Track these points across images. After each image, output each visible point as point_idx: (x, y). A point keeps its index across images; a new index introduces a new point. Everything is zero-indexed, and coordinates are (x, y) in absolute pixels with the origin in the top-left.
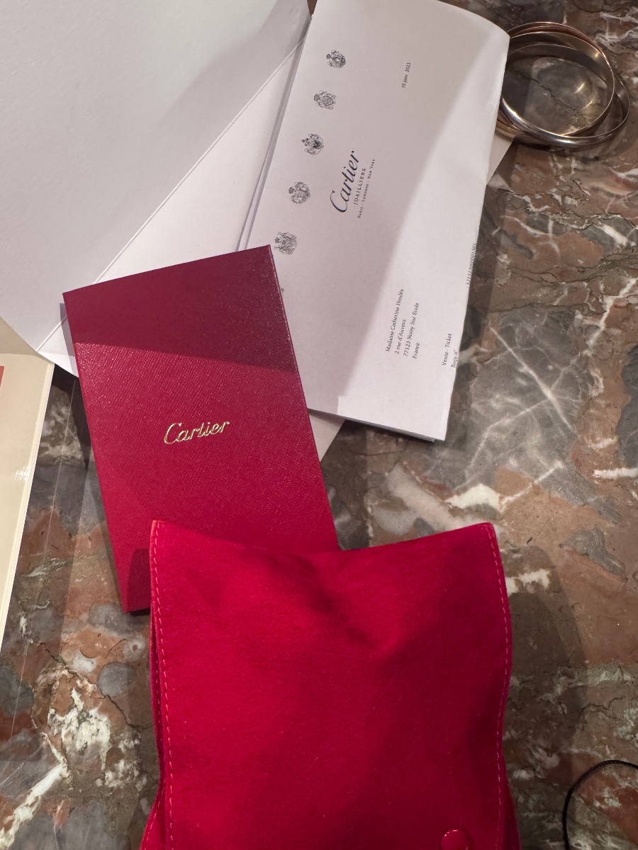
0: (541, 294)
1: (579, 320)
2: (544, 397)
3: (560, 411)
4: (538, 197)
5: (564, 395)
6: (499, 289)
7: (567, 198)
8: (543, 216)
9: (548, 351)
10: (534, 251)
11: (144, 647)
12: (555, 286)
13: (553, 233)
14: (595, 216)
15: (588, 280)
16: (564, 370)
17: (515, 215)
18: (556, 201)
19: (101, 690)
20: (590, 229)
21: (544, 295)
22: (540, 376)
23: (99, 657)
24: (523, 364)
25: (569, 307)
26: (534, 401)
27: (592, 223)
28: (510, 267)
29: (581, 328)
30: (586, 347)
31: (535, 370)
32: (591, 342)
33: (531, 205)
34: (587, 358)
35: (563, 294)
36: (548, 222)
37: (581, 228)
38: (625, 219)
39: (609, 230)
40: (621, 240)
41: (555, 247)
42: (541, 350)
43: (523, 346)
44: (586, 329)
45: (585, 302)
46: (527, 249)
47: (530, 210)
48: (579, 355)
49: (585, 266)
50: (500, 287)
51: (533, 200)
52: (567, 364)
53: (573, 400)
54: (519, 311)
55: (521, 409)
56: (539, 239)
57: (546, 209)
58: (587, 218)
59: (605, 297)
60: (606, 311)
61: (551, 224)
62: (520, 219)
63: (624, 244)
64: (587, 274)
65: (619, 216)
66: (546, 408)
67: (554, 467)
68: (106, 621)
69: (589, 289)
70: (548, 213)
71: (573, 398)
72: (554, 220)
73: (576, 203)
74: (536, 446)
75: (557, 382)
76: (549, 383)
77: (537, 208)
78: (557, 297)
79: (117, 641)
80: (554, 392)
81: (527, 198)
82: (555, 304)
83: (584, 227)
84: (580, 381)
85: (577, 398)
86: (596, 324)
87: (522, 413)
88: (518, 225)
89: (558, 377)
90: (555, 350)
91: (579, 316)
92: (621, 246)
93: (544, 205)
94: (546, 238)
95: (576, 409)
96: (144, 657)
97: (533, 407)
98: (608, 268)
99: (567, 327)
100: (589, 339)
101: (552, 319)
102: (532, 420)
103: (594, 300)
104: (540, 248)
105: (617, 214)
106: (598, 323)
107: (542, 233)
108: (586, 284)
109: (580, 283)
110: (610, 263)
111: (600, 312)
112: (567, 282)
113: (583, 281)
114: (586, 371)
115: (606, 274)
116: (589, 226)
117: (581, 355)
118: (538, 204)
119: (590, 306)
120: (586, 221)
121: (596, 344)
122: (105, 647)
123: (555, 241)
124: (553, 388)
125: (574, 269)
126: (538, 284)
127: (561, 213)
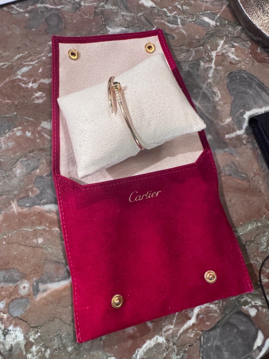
0: (182, 56)
1: (203, 65)
3: (204, 111)
4: (170, 8)
5: (204, 103)
7: (184, 6)
8: (175, 17)
9: (192, 84)
10: (174, 36)
11: (29, 285)
12: (188, 51)
13: (181, 25)
14: (198, 13)
15: (202, 45)
16: (201, 91)
17: (162, 19)
18: (179, 9)
19: (12, 316)
20: (198, 20)
21: (184, 57)
23: (6, 299)
25: (197, 60)
27: (198, 17)
29: (204, 69)
30: (209, 78)
32: (210, 75)
33: (168, 13)
34: (210, 83)
35: (192, 54)
36: (178, 20)
37: (193, 20)
38: (212, 13)
39: (206, 19)
40: (212, 23)
41: (184, 31)
42: (189, 84)
44: (207, 69)
45: (203, 56)
46: (171, 35)
47: (168, 15)
48: (206, 82)
49: (199, 39)
51: (168, 10)
52: (202, 88)
53: (209, 105)
56: (176, 29)
57: (175, 13)
58: (195, 15)
59: (212, 52)
60: (213, 59)
61: (179, 20)
62: (164, 20)
63: (214, 25)
64: (201, 42)
65: (209, 11)
68: (4, 279)
69: (203, 50)
70: (177, 15)
71: (208, 103)
72: (180, 18)
73: (188, 8)
75: (199, 98)
76: (196, 99)
77: (171, 14)
78: (190, 56)
79: (13, 287)
80: (199, 103)
81: (165, 9)
82: (190, 60)
83: (194, 20)
84: (209, 95)
85: (210, 103)
86: (210, 66)
88: (164, 24)
89: (199, 95)
92: (213, 26)
93: (174, 11)
94: (178, 28)
95: (211, 109)
96: (31, 290)
98: (209, 38)
99: (198, 70)
100: (209, 74)
103: (207, 54)
104: (177, 34)
105: (208, 10)
106: (211, 65)
107: (176, 26)
108: (202, 47)
109: (199, 47)
110: (210, 35)
111: (211, 60)
112: (193, 48)
113: (200, 46)
114: (211, 90)
115: (209, 41)
116: (197, 19)
117: (207, 82)
118: (171, 11)
119: (206, 58)
120: (195, 16)
121: (213, 75)
122: (8, 293)
123: (183, 29)
124: (199, 101)
125: (195, 41)
126: (180, 51)
127: (182, 14)
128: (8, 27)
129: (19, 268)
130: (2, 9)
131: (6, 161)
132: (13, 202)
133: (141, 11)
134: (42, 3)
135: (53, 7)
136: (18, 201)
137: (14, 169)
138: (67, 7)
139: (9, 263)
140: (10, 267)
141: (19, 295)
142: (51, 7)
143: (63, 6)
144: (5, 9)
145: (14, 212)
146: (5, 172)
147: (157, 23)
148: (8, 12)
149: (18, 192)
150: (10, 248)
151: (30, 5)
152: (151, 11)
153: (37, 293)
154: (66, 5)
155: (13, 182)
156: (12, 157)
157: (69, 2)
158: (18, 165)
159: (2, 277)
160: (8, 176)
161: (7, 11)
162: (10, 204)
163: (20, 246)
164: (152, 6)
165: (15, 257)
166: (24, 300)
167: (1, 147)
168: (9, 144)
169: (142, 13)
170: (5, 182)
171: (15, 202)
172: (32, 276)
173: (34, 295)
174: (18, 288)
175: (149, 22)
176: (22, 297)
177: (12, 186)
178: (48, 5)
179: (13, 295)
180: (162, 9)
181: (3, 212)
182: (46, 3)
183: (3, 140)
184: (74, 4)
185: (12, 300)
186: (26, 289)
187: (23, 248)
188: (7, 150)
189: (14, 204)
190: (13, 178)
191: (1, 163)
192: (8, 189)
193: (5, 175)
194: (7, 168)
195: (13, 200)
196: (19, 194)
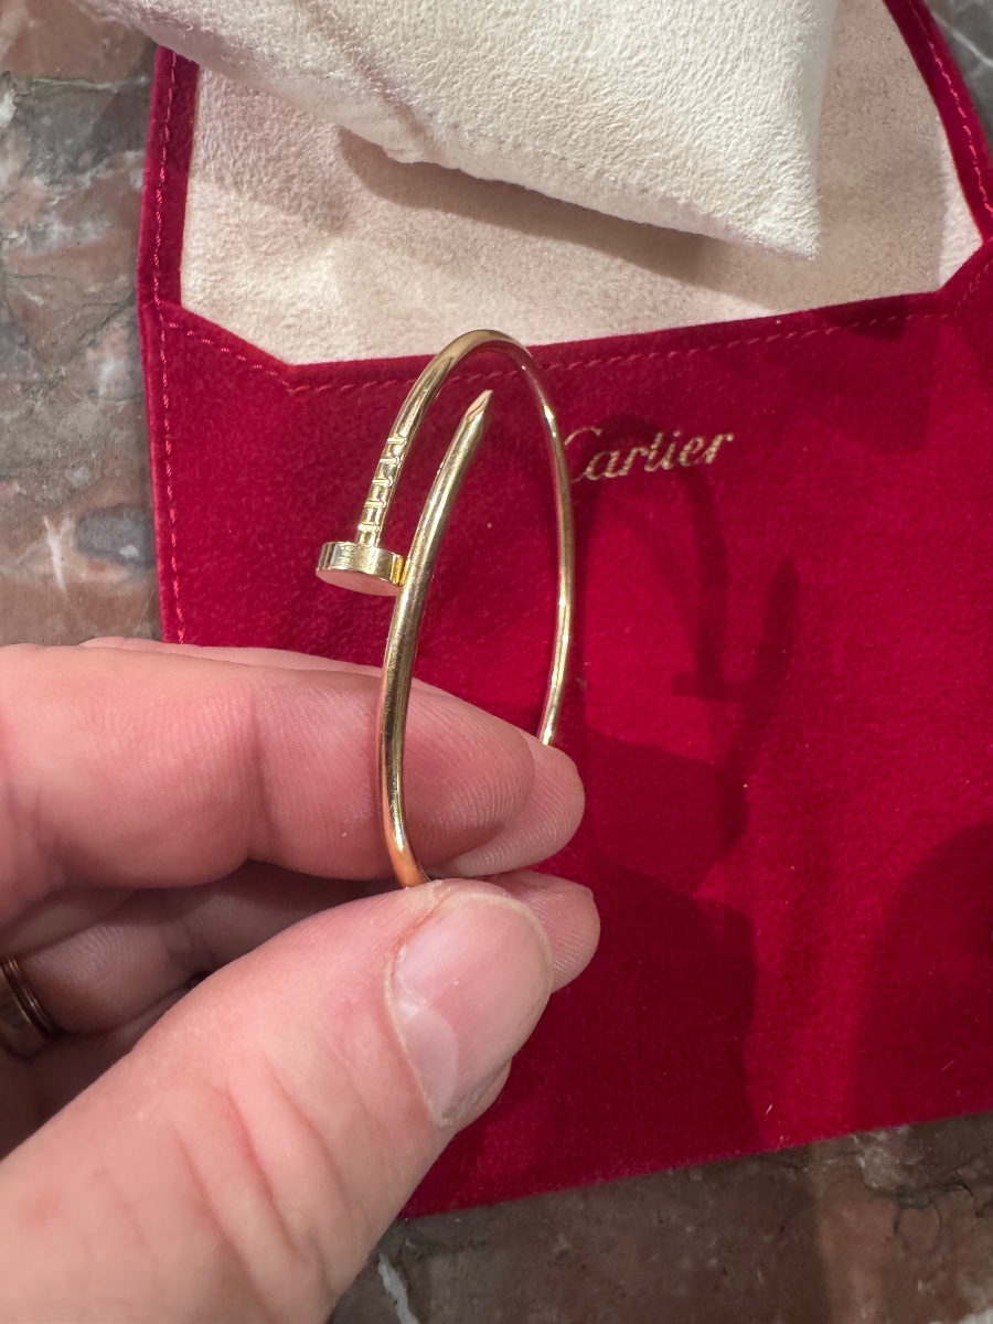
131: (55, 307)
132: (57, 524)
136: (81, 521)
137: (91, 354)
145: (48, 578)
146: (45, 361)
149: (87, 477)
155: (71, 419)
156: (92, 289)
158: (114, 338)
160: (51, 385)
162: (37, 533)
167: (44, 232)
168: (88, 225)
170: (31, 411)
171: (68, 524)
177: (63, 442)
183: (58, 198)
188: (72, 253)
189: (60, 537)
190: (78, 401)
191: (28, 312)
192: (40, 452)
193: (36, 376)
194: (53, 344)
195: (55, 512)
196: (96, 486)
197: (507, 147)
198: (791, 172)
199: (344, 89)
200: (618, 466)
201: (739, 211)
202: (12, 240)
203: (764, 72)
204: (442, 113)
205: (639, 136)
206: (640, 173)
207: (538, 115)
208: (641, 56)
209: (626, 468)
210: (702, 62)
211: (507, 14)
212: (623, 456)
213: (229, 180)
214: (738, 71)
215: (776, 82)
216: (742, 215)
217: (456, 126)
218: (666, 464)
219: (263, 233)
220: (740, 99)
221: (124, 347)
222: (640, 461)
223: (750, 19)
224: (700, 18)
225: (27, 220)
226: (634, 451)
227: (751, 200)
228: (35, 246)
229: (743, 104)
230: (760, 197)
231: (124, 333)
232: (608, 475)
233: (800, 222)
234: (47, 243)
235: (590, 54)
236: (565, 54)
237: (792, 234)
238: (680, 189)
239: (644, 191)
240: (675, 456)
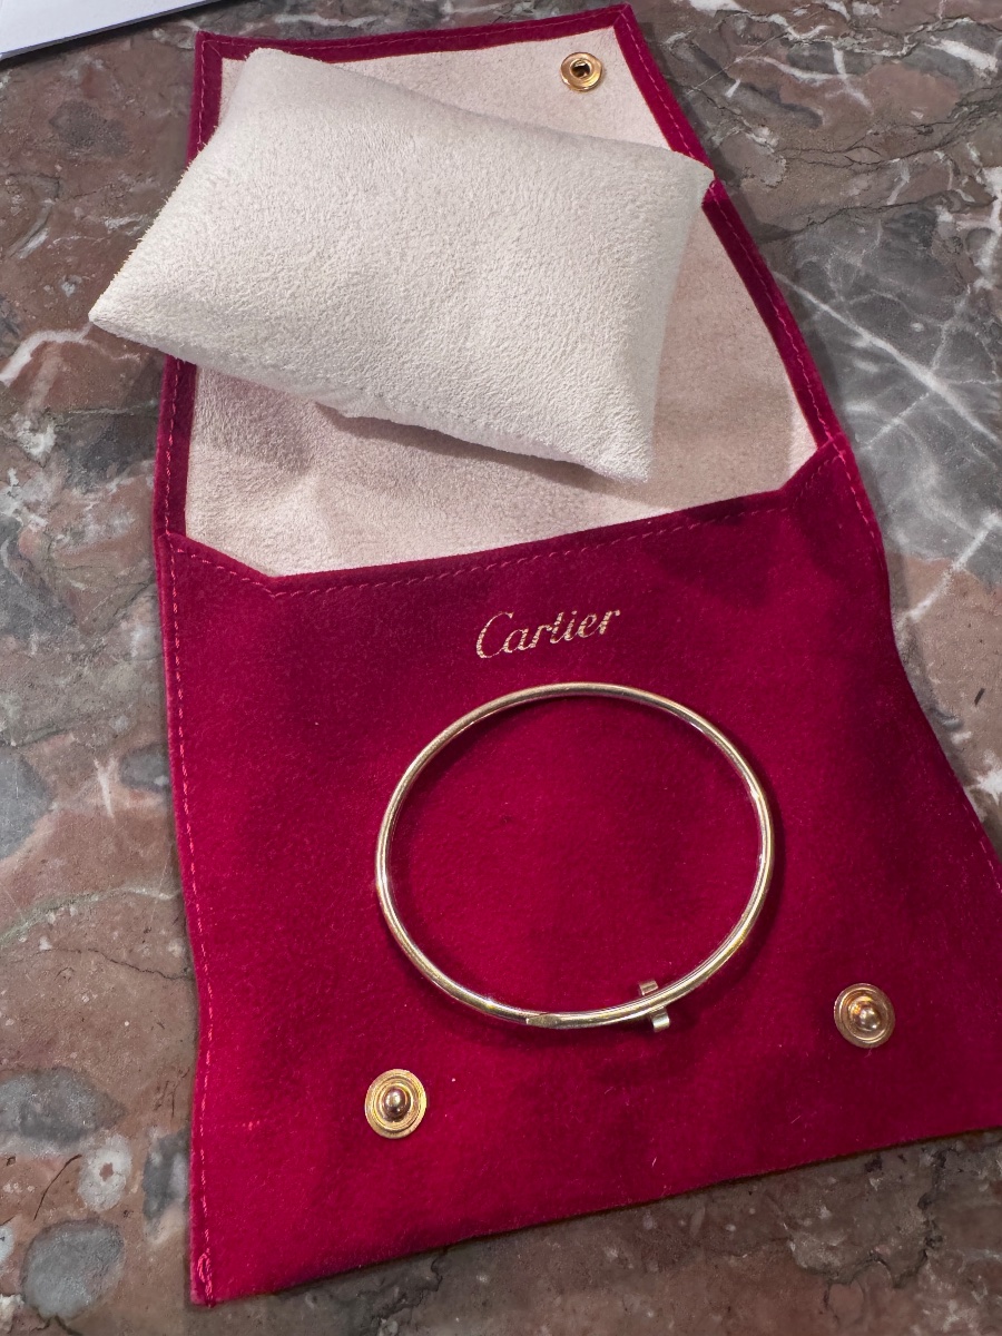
0: (857, 188)
1: (948, 224)
2: (922, 388)
3: (963, 410)
4: (799, 12)
5: (960, 376)
6: (769, 194)
7: (856, 5)
8: (819, 44)
9: (901, 296)
10: (820, 112)
11: (129, 1160)
12: (879, 168)
13: (848, 72)
14: (922, 27)
15: (940, 146)
16: (945, 326)
17: (765, 53)
18: (837, 14)
19: (35, 1308)
20: (917, 52)
21: (865, 190)
22: (902, 349)
23: (17, 1219)
24: (860, 330)
25: (921, 203)
26: (904, 399)
27: (918, 43)
28: (779, 149)
29: (956, 239)
30: (978, 273)
31: (890, 339)
32: (985, 262)
33: (790, 29)
34: (986, 293)
35: (900, 180)
36: (832, 55)
37: (899, 53)
38: (979, 24)
39: (957, 49)
40: (984, 62)
41: (859, 96)
42: (889, 296)
43: (849, 296)
44: (967, 239)
45: (950, 187)
46: (803, 110)
47: (791, 38)
48: (969, 291)
49: (927, 123)
50: (768, 190)
51: (792, 20)
52: (950, 314)
53: (985, 383)
54: (821, 229)
55: (882, 422)
56: (824, 87)
57: (821, 31)
58: (907, 34)
59: (985, 171)
60: (996, 198)
61: (838, 57)
62: (778, 58)
63: (993, 68)
64: (938, 136)
65: (966, 20)
66: (933, 409)
67: (985, 528)
68: (23, 1118)
69: (949, 163)
70: (828, 39)
71: (982, 378)
72: (842, 48)
73: (876, 11)
74: (934, 491)
75: (939, 354)
76: (924, 357)
77: (803, 33)
78: (891, 188)
79: (59, 1165)
80: (937, 374)
81: (778, 19)
82: (889, 204)
83: (904, 51)
84: (986, 341)
85: (990, 377)
86: (983, 225)
87: (886, 429)
88: (773, 69)
89: (938, 343)
90: (917, 292)
91: (945, 217)
92: (989, 73)
93: (816, 24)
94: (838, 84)
95: (994, 398)
96: (135, 1189)
97: (904, 413)
98: (973, 118)
99: (927, 242)
100: (978, 257)
101: (895, 232)
102: (911, 440)
103: (966, 180)
104: (831, 105)
105: (962, 17)
106: (988, 222)
107: (825, 77)
108: (941, 155)
109: (929, 154)
110: (974, 107)
111: (985, 202)
112: (902, 158)
113: (932, 150)
114: (992, 320)
115: (975, 128)
116: (914, 48)
117: (973, 292)
118: (803, 26)
119: (963, 195)
120: (906, 39)
121: (996, 263)
122: (30, 1189)
123: (855, 85)
124: (935, 367)
125: (910, 131)
126: (846, 171)
127: (853, 33)
128: (161, 95)
129: (93, 1071)
130: (148, 34)
131: (95, 590)
132: (105, 764)
133: (678, 27)
134: (294, 10)
135: (335, 22)
136: (123, 760)
137: (124, 625)
138: (387, 21)
139: (51, 1043)
140: (57, 1061)
141: (80, 1204)
142: (325, 22)
143: (371, 19)
144: (156, 33)
145: (99, 809)
146: (87, 633)
147: (742, 69)
148: (167, 44)
149: (126, 724)
150: (68, 973)
151: (250, 20)
152: (720, 26)
153: (162, 1208)
154: (386, 14)
155: (111, 678)
156: (122, 573)
157: (396, 4)
158: (141, 610)
159: (17, 1110)
160: (95, 653)
161: (163, 40)
162: (88, 772)
163: (112, 967)
164: (724, 8)
165: (83, 1019)
166: (98, 1235)
167: (83, 532)
168: (117, 522)
169: (682, 35)
170: (80, 676)
171: (113, 763)
172: (145, 1119)
173: (148, 1215)
174: (78, 1170)
175: (712, 65)
176: (92, 1220)
177: (106, 697)
178: (315, 19)
179: (52, 1205)
180: (765, 19)
181: (55, 806)
182: (311, 12)
183: (92, 504)
184: (413, 11)
185: (46, 1230)
186: (116, 1180)
187: (123, 975)
188: (105, 546)
189: (107, 774)
190: (117, 663)
191: (73, 596)
192: (89, 707)
193: (82, 647)
194: (95, 620)
195: (102, 754)
196: (134, 731)
197: (419, 409)
198: (623, 420)
199: (297, 375)
200: (528, 641)
201: (587, 450)
202: (59, 541)
203: (597, 350)
204: (369, 388)
205: (510, 400)
206: (514, 425)
207: (437, 388)
208: (506, 345)
209: (535, 641)
210: (549, 346)
211: (406, 321)
212: (532, 633)
213: (221, 440)
214: (577, 351)
215: (606, 357)
216: (589, 453)
217: (381, 396)
218: (567, 636)
219: (248, 478)
220: (580, 370)
221: (149, 617)
222: (546, 635)
223: (584, 314)
224: (546, 316)
225: (69, 524)
226: (540, 628)
227: (595, 442)
228: (76, 543)
229: (582, 374)
230: (601, 440)
231: (149, 605)
232: (521, 648)
233: (633, 455)
234: (86, 540)
235: (469, 345)
236: (451, 346)
237: (628, 465)
238: (544, 434)
239: (520, 437)
240: (575, 630)
